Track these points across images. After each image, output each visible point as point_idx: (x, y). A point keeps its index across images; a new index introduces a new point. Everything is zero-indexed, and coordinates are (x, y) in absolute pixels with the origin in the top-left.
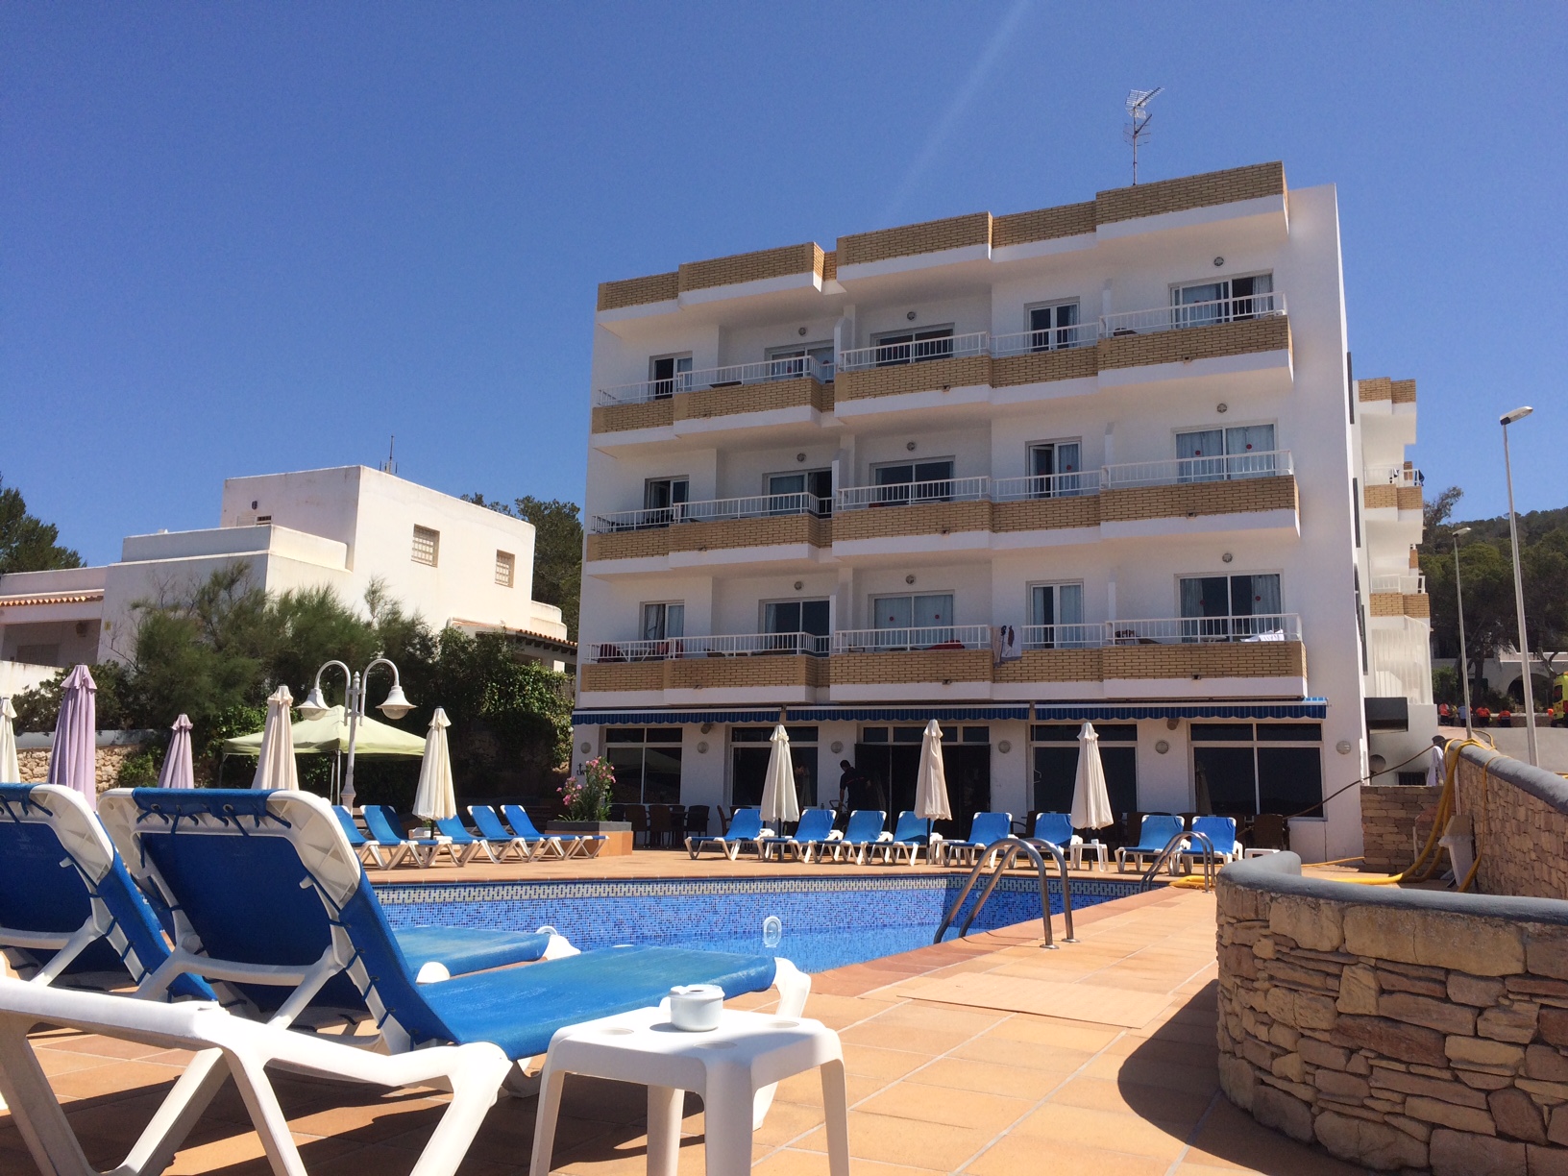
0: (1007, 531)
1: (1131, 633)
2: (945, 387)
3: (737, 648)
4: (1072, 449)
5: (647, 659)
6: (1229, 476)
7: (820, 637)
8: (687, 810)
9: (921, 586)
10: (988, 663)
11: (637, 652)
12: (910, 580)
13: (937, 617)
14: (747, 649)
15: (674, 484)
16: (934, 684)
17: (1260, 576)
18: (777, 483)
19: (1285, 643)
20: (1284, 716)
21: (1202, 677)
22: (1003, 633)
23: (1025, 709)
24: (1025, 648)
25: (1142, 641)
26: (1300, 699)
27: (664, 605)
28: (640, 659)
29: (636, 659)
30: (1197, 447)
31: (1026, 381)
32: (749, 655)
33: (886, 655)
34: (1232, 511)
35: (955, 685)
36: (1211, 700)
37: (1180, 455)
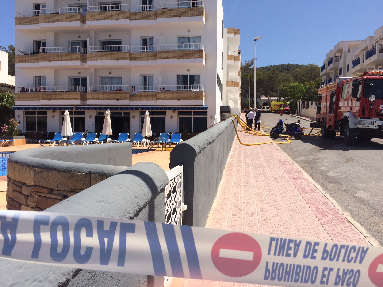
0: (134, 60)
1: (164, 88)
2: (117, 19)
3: (61, 90)
4: (152, 40)
5: (35, 92)
6: (190, 49)
7: (85, 87)
8: (48, 133)
9: (112, 75)
10: (128, 95)
11: (32, 90)
12: (110, 73)
13: (117, 83)
14: (63, 90)
15: (42, 42)
16: (114, 100)
17: (196, 75)
18: (73, 44)
19: (199, 92)
20: (198, 110)
21: (180, 100)
22: (133, 88)
23: (138, 107)
24: (138, 92)
25: (167, 91)
26: (202, 105)
27: (40, 77)
28: (33, 92)
29: (32, 92)
30: (183, 41)
31: (139, 19)
32: (64, 91)
33: (102, 93)
34: (189, 58)
35: (120, 101)
36: (182, 105)
37: (179, 42)
